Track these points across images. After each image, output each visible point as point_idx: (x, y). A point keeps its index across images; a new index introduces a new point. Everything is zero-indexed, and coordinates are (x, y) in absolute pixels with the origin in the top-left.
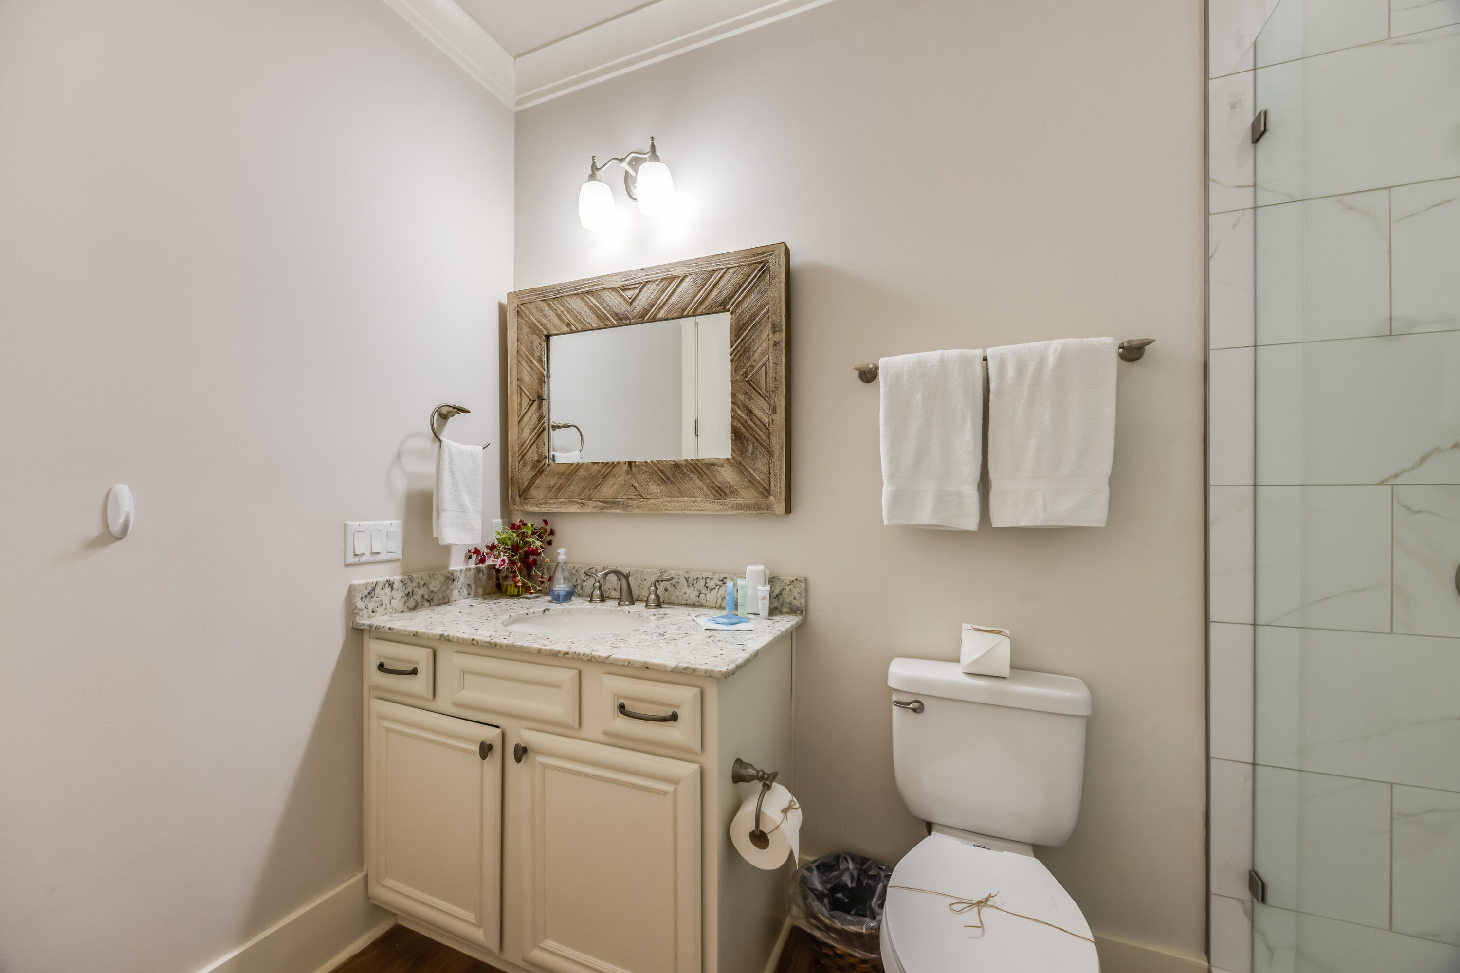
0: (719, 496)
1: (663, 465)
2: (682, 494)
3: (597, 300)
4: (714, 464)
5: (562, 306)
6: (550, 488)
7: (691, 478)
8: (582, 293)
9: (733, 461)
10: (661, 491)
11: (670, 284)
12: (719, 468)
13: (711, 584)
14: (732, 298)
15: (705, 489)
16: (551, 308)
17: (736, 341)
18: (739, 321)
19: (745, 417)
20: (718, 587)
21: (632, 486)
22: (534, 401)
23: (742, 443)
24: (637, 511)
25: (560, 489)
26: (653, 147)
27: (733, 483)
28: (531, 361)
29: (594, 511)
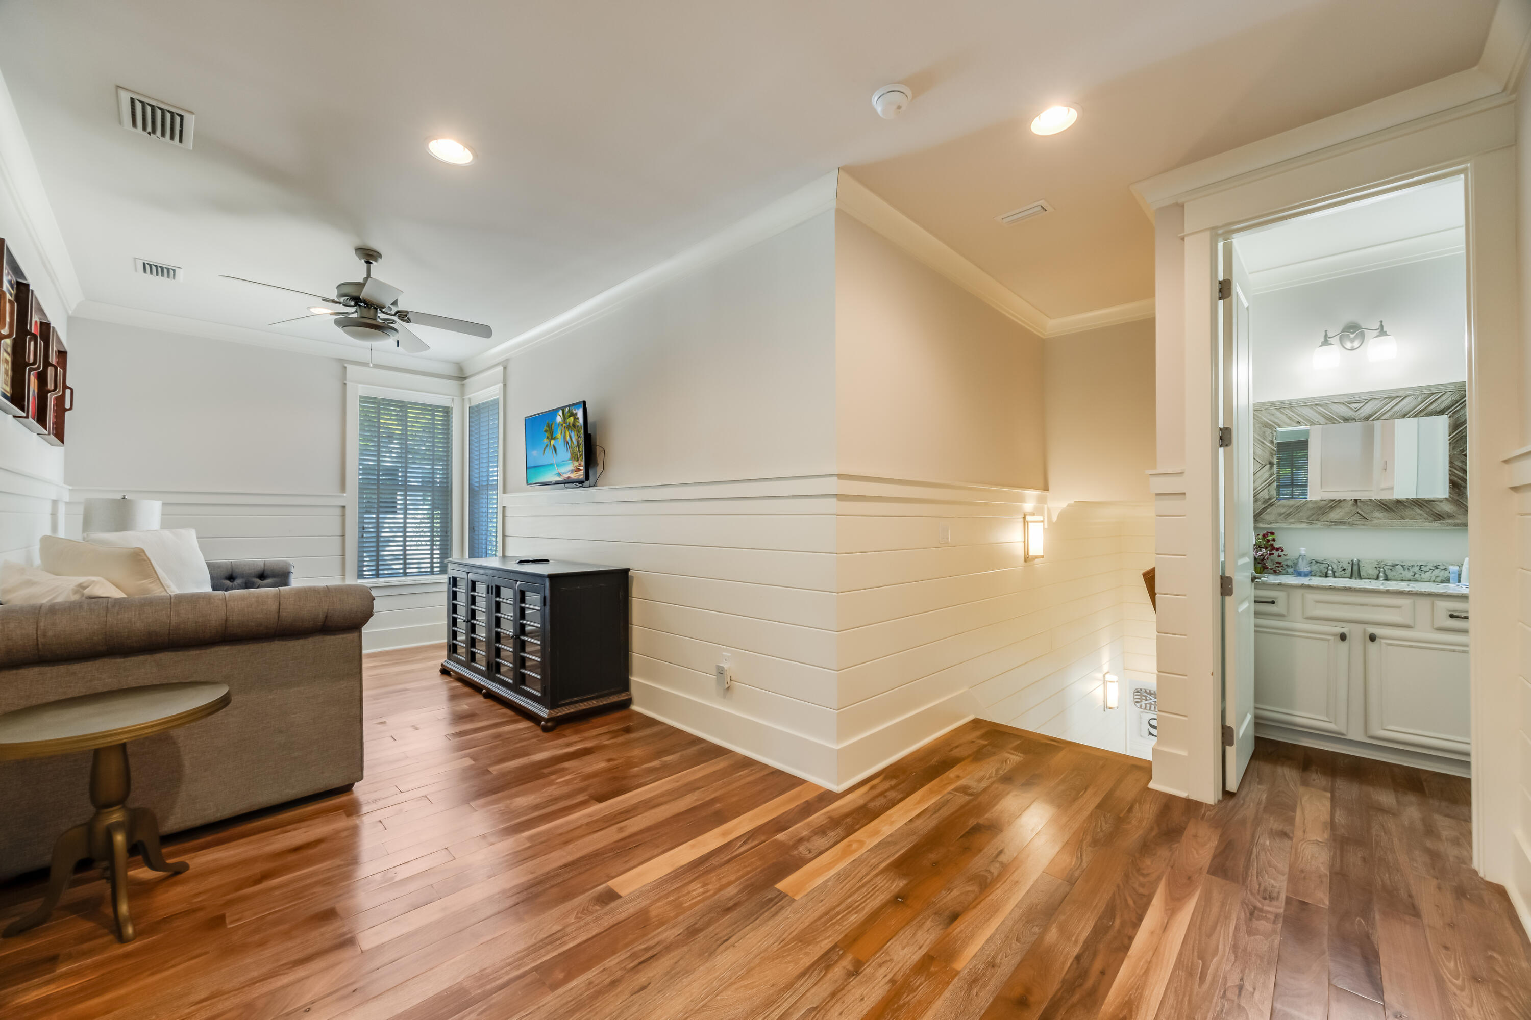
0: (1437, 519)
1: (1386, 502)
2: (1403, 518)
3: (1325, 409)
4: (1433, 501)
5: (1292, 412)
6: (1280, 514)
7: (1412, 509)
8: (1311, 405)
9: (1450, 499)
10: (1384, 516)
11: (1393, 400)
12: (1438, 503)
13: (1424, 568)
14: (1449, 408)
15: (1425, 515)
16: (1282, 413)
17: (1453, 433)
18: (1456, 422)
19: (1461, 475)
20: (1431, 571)
21: (1358, 513)
22: (1265, 465)
23: (1459, 489)
24: (1362, 527)
25: (1289, 514)
26: (1382, 326)
27: (1449, 511)
28: (1263, 443)
29: (1322, 527)
